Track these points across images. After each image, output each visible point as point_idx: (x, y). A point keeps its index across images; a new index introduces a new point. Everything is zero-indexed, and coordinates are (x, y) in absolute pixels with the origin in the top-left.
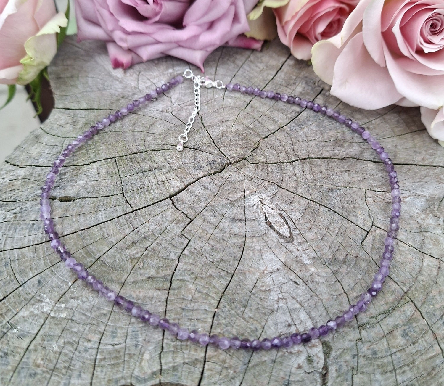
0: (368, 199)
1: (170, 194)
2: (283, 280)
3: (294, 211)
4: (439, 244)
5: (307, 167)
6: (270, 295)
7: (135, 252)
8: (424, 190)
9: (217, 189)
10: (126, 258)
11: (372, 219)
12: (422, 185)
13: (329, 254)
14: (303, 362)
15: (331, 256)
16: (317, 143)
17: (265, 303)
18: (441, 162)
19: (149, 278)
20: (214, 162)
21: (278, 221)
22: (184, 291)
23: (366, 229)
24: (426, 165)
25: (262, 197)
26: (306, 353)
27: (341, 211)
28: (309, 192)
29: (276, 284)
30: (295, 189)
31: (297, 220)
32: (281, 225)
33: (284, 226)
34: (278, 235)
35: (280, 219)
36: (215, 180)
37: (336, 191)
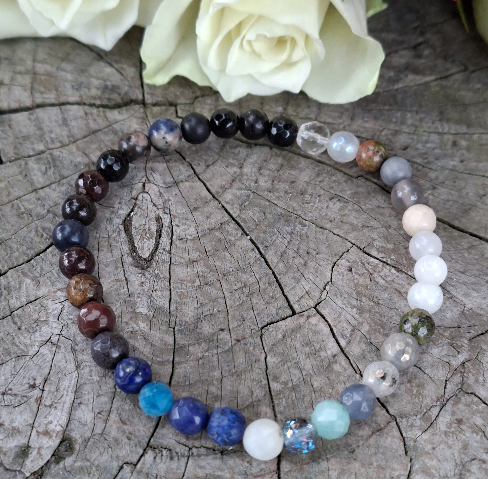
0: (343, 262)
3: (190, 223)
4: (418, 394)
5: (274, 164)
6: (41, 328)
8: (474, 294)
9: (84, 133)
11: (323, 297)
12: (475, 284)
13: (192, 314)
14: (11, 450)
15: (192, 319)
17: (22, 338)
20: (114, 89)
21: (147, 227)
23: (296, 307)
25: (151, 178)
26: (27, 439)
27: (275, 260)
28: (242, 205)
29: (62, 319)
30: (221, 191)
31: (182, 239)
32: (148, 235)
33: (151, 240)
34: (129, 249)
35: (152, 225)
36: (90, 117)
37: (294, 224)
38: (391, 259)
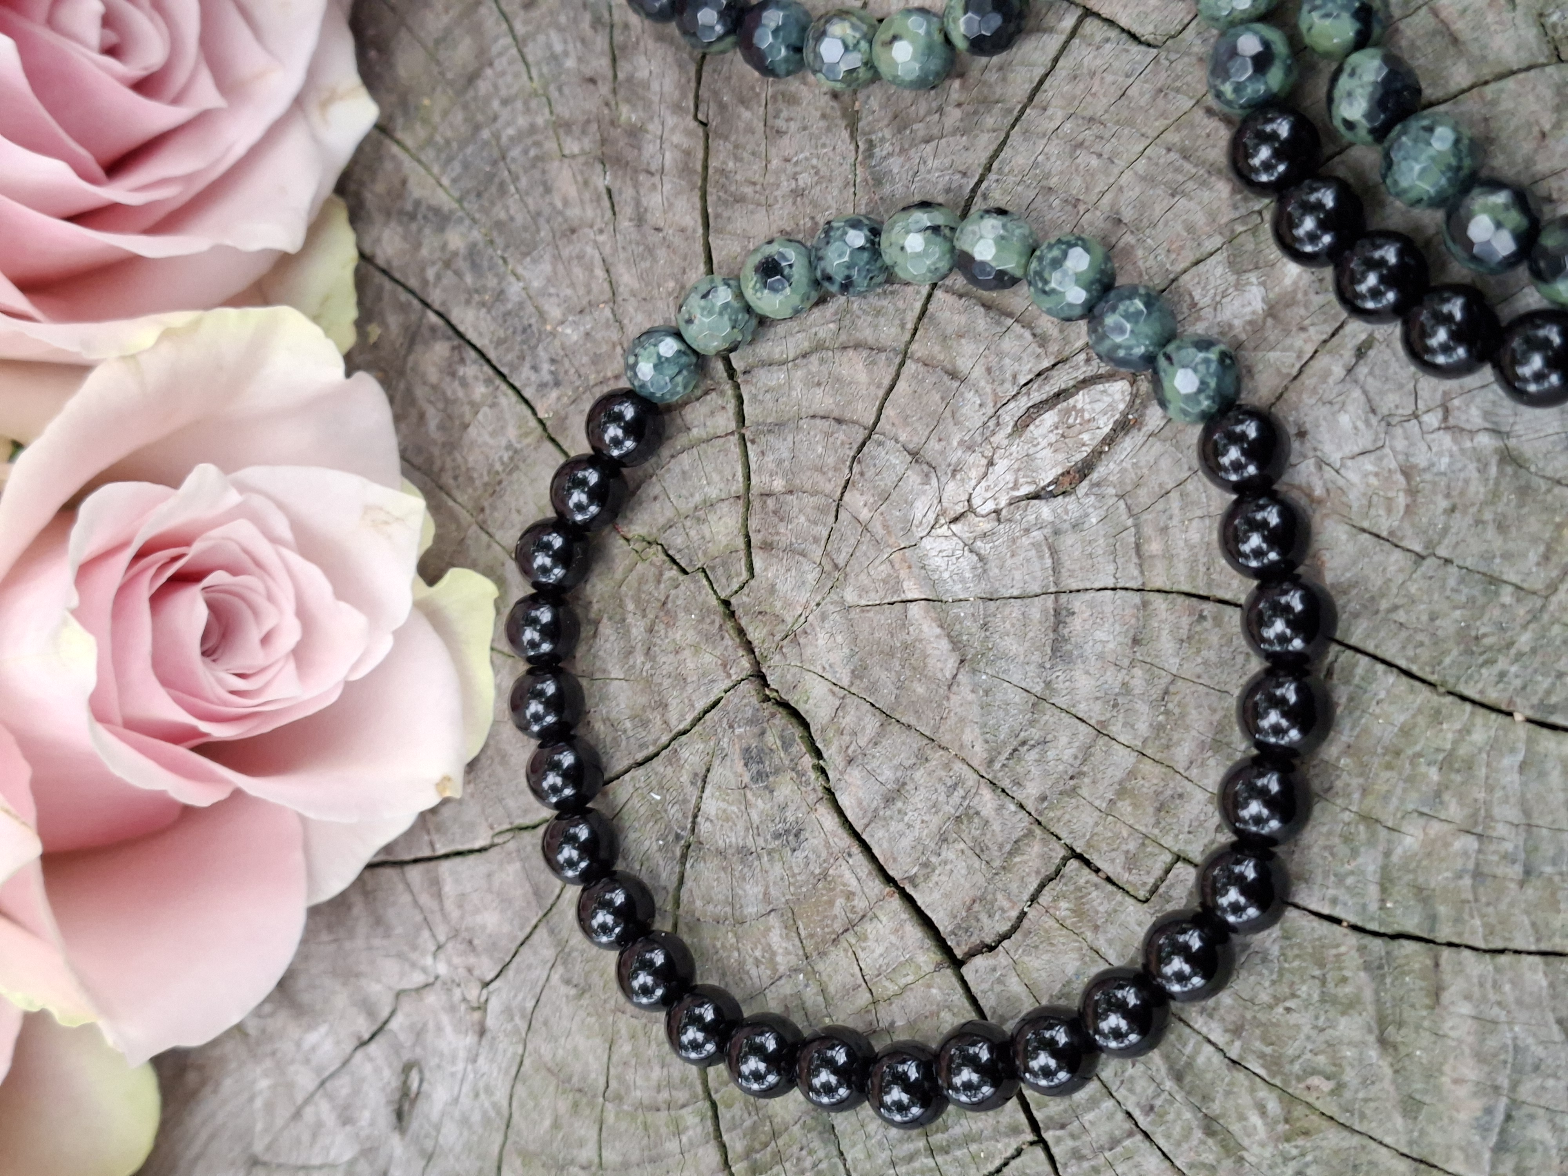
1: (938, 967)
2: (1351, 408)
3: (993, 360)
7: (1255, 1119)
9: (896, 737)
10: (1287, 1159)
13: (1208, 196)
15: (1219, 186)
16: (622, 255)
17: (1472, 489)
19: (1383, 1042)
20: (751, 757)
21: (1052, 438)
22: (1439, 872)
23: (1068, 23)
25: (931, 517)
27: (983, 140)
28: (892, 293)
29: (1375, 441)
30: (883, 356)
31: (1041, 346)
32: (1071, 421)
33: (1079, 406)
34: (1126, 434)
35: (1043, 430)
36: (852, 748)
37: (880, 164)
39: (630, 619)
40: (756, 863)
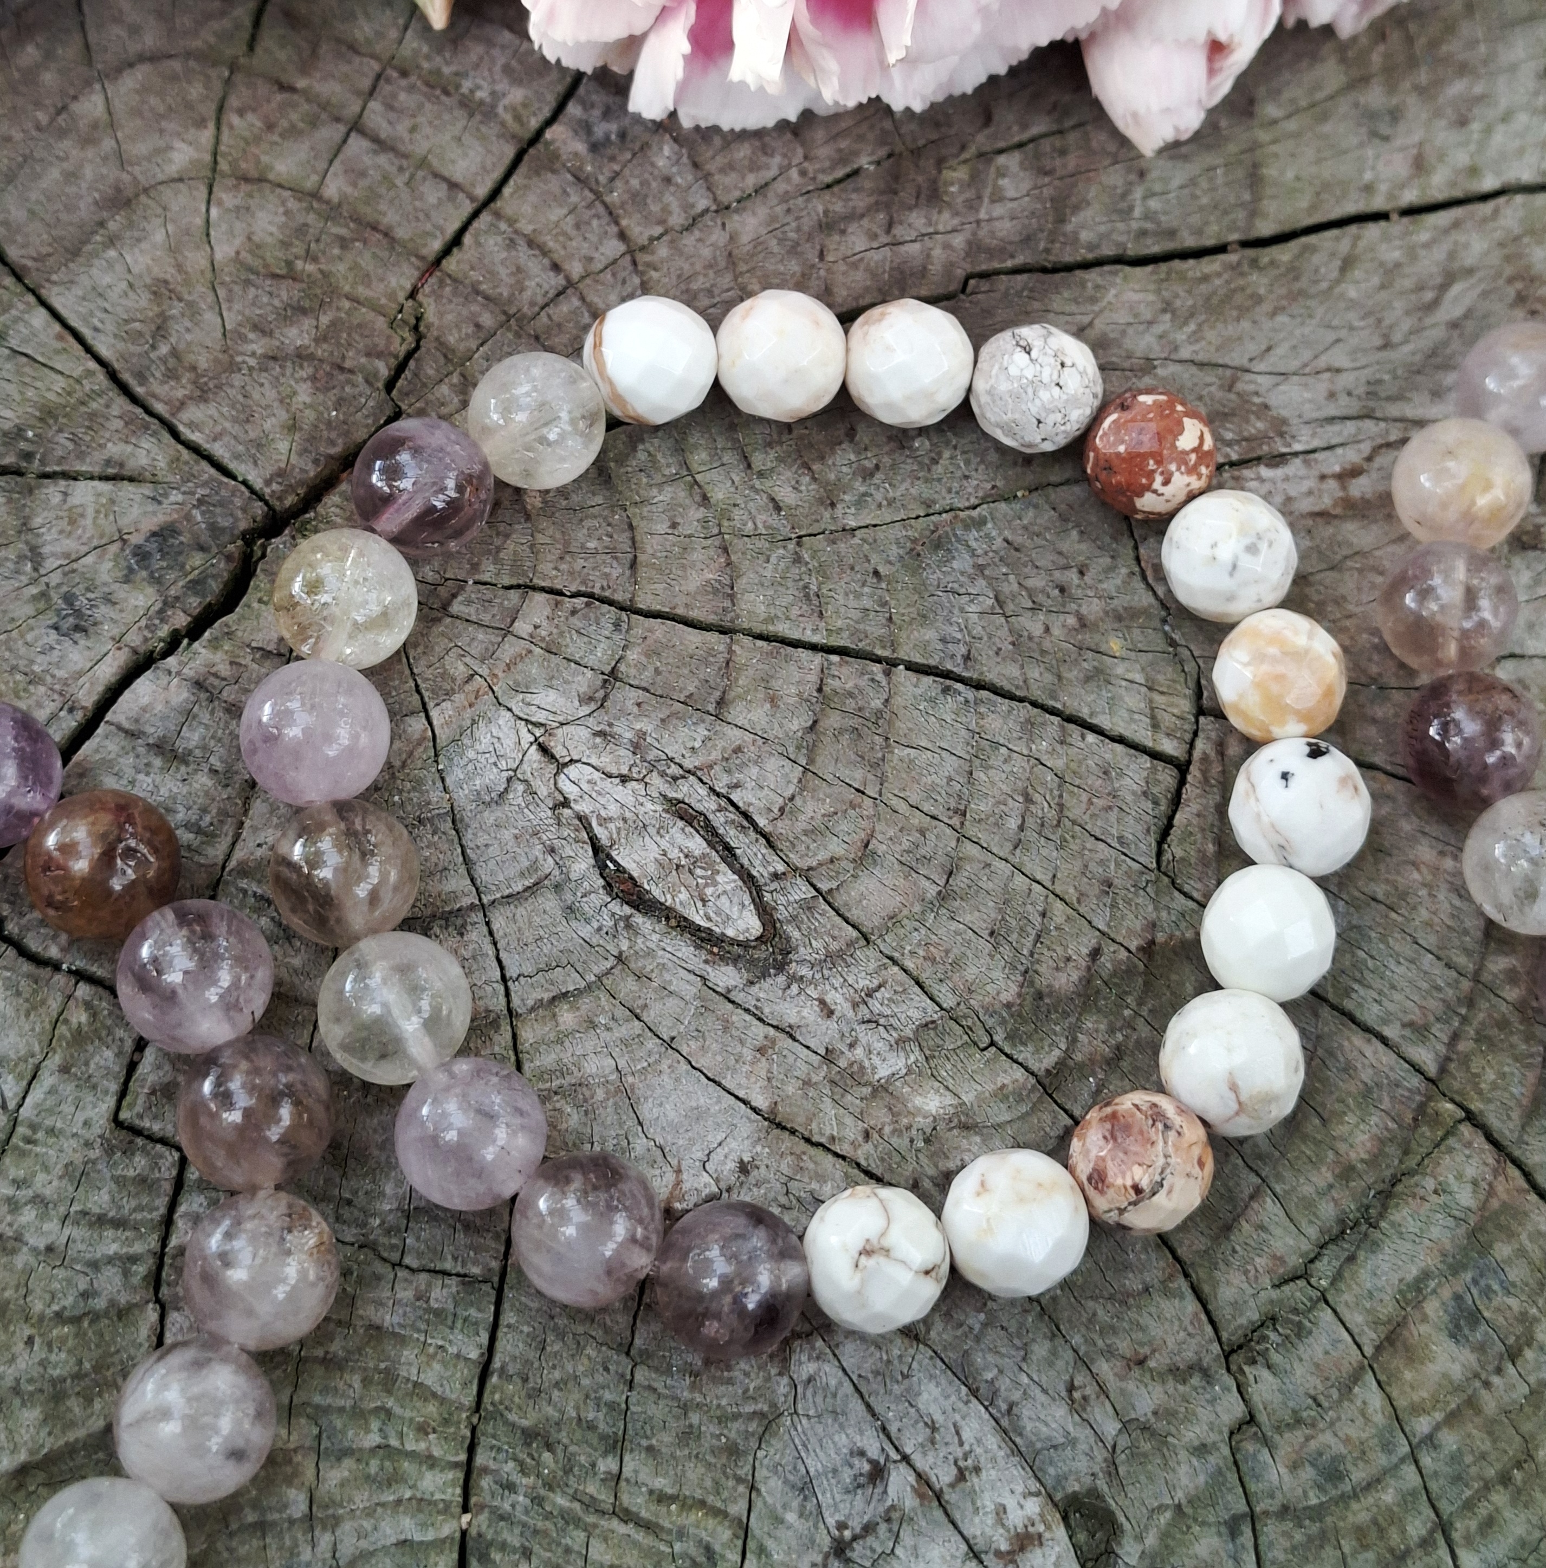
3: (751, 752)
13: (997, 974)
15: (1014, 989)
18: (1521, 152)
20: (166, 539)
21: (674, 854)
23: (1169, 747)
24: (1439, 195)
25: (540, 717)
27: (1013, 671)
28: (807, 596)
30: (727, 603)
31: (782, 810)
32: (699, 872)
33: (719, 878)
34: (697, 947)
35: (680, 838)
36: (216, 682)
37: (959, 540)
38: (1229, 444)
39: (307, 323)
40: (24, 579)
